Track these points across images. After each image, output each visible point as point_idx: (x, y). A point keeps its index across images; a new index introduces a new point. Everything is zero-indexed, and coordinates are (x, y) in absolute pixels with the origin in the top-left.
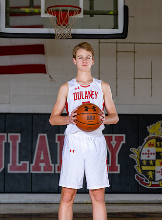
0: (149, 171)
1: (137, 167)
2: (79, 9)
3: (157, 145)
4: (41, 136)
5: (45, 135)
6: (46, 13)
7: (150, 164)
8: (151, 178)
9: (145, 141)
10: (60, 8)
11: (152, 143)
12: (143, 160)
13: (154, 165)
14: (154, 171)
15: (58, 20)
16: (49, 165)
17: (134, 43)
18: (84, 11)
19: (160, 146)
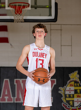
0: (70, 101)
1: (63, 99)
2: (28, 5)
3: (75, 85)
4: (6, 81)
5: (8, 80)
6: (8, 7)
7: (71, 96)
8: (72, 105)
9: (68, 83)
10: (17, 4)
11: (72, 84)
12: (67, 94)
13: (73, 97)
14: (73, 101)
15: (16, 11)
16: (11, 97)
17: (61, 25)
18: (31, 6)
19: (77, 86)
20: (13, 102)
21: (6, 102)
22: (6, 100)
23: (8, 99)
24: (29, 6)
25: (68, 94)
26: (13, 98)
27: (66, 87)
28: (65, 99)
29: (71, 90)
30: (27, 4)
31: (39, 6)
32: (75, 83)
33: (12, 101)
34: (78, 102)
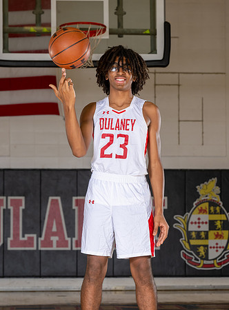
0: (199, 246)
1: (183, 241)
2: (103, 28)
3: (210, 211)
4: (52, 200)
7: (201, 236)
8: (203, 256)
9: (195, 206)
10: (78, 26)
11: (204, 208)
13: (207, 238)
14: (206, 246)
16: (64, 238)
17: (179, 73)
18: (110, 29)
19: (215, 213)
20: (69, 249)
21: (55, 248)
22: (55, 244)
23: (57, 241)
24: (104, 30)
25: (195, 232)
26: (69, 239)
27: (189, 214)
28: (189, 242)
29: (201, 221)
30: (101, 27)
31: (128, 29)
32: (210, 206)
33: (67, 246)
34: (218, 249)
